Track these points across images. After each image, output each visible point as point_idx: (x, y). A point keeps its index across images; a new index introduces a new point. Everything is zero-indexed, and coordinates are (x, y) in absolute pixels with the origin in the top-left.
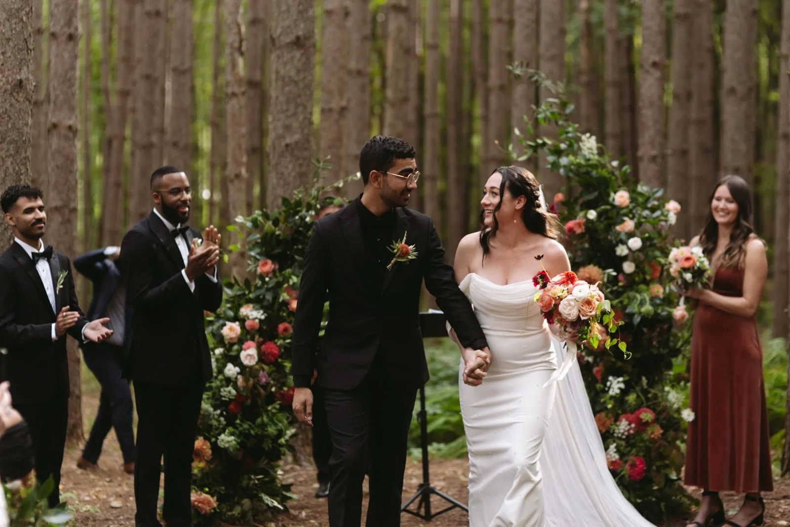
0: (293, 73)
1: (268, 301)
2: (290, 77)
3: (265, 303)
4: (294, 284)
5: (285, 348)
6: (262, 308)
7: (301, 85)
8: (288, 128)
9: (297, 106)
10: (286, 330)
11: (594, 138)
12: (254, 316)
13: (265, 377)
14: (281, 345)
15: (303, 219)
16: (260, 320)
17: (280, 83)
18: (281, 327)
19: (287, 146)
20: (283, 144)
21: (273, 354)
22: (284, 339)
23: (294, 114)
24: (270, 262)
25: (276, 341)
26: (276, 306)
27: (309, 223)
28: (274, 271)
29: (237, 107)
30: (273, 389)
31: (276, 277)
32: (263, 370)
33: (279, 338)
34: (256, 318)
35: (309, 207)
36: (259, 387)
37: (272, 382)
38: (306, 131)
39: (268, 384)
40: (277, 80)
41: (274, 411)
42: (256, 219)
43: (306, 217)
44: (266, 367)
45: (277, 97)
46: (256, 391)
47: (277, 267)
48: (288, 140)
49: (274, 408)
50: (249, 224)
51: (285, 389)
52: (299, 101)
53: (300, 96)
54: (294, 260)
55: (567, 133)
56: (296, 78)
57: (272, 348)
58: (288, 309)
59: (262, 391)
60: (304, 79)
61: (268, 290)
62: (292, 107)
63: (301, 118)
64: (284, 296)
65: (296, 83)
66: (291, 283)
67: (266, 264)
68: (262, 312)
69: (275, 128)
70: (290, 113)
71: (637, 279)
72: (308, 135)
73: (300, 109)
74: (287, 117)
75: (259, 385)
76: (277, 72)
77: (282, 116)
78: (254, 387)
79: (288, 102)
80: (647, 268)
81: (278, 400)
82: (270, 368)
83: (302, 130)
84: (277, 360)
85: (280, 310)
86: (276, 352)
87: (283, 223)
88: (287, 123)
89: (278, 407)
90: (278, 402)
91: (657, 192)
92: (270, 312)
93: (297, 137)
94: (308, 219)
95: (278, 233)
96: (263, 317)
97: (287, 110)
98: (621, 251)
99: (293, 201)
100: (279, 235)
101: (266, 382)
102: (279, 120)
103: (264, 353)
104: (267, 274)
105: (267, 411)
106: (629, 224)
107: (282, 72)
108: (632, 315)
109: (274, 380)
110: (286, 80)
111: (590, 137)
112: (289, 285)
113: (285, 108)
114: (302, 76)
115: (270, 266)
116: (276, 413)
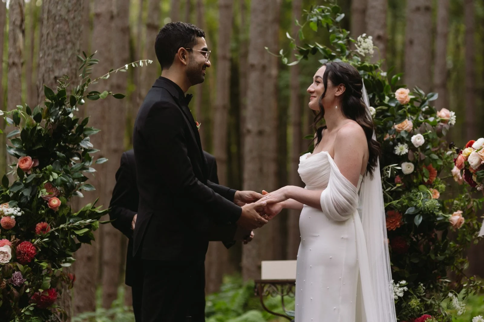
0: (63, 12)
1: (27, 197)
2: (60, 16)
3: (23, 200)
4: (54, 180)
5: (43, 248)
6: (20, 205)
7: (71, 24)
8: (57, 62)
9: (66, 43)
10: (44, 229)
11: (370, 37)
12: (10, 213)
13: (20, 278)
14: (38, 243)
15: (66, 113)
16: (17, 217)
17: (51, 21)
18: (39, 226)
19: (56, 78)
20: (52, 77)
21: (28, 254)
22: (42, 238)
23: (64, 50)
24: (29, 158)
25: (33, 240)
26: (35, 203)
27: (73, 120)
28: (34, 168)
29: (17, 75)
30: (28, 291)
31: (36, 173)
32: (18, 270)
33: (36, 238)
34: (12, 214)
35: (74, 102)
36: (12, 288)
37: (27, 283)
38: (74, 66)
39: (22, 285)
40: (48, 19)
41: (27, 313)
42: (17, 113)
43: (69, 113)
44: (20, 267)
45: (48, 34)
46: (9, 293)
47: (37, 164)
48: (57, 74)
49: (28, 310)
50: (9, 120)
51: (41, 290)
52: (68, 38)
53: (69, 34)
54: (56, 157)
55: (339, 39)
56: (66, 17)
57: (28, 248)
58: (47, 206)
59: (15, 291)
60: (74, 18)
61: (27, 186)
62: (61, 42)
63: (70, 54)
64: (43, 193)
65: (67, 21)
66: (51, 180)
67: (26, 160)
68: (19, 209)
69: (46, 63)
70: (59, 49)
71: (415, 181)
72: (76, 70)
73: (69, 46)
74: (58, 52)
75: (13, 286)
76: (49, 11)
77: (52, 51)
78: (8, 288)
79: (57, 39)
80: (425, 170)
81: (32, 303)
82: (25, 268)
83: (71, 66)
84: (33, 260)
85: (38, 208)
86: (33, 252)
87: (45, 118)
88: (56, 58)
89: (31, 309)
90: (32, 304)
91: (432, 96)
92: (28, 210)
93: (65, 71)
94: (71, 116)
95: (39, 128)
96: (20, 214)
97: (57, 46)
98: (402, 149)
99: (56, 93)
100: (40, 130)
101: (20, 284)
102: (48, 55)
103: (20, 253)
104: (27, 170)
105: (20, 314)
106: (408, 124)
107: (54, 12)
108: (412, 216)
109: (29, 281)
110: (57, 18)
111: (367, 37)
112: (49, 182)
113: (55, 44)
114: (72, 16)
115: (28, 163)
116: (30, 316)
